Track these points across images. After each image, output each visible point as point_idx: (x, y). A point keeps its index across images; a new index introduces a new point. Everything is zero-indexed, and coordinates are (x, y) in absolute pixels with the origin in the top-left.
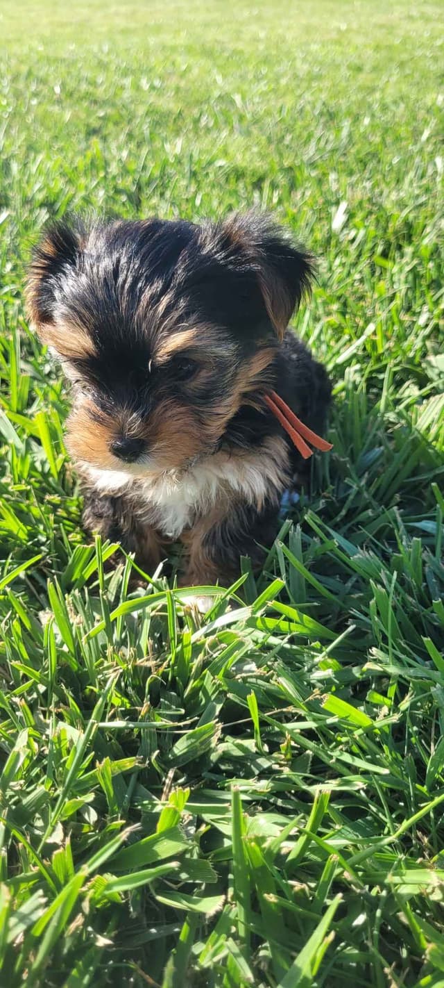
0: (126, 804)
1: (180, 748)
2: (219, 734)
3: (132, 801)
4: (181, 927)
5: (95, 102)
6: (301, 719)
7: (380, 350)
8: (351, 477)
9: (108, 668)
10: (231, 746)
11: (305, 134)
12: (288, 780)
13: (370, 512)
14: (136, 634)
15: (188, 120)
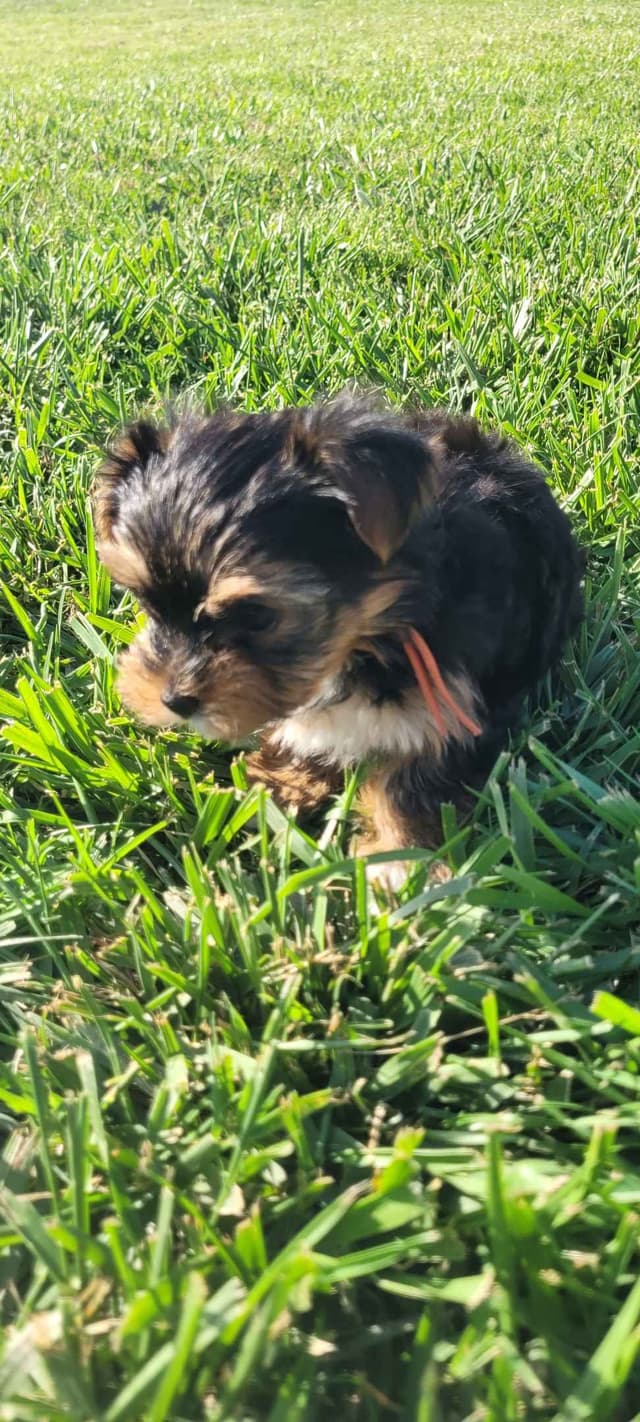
0: (319, 1155)
1: (388, 1074)
2: (438, 1053)
3: (327, 1150)
4: (416, 1322)
5: (151, 163)
6: (550, 1026)
7: (600, 507)
8: (581, 687)
9: (275, 968)
10: (457, 1068)
11: (458, 200)
12: (541, 1113)
13: (612, 736)
14: (306, 919)
15: (287, 186)
